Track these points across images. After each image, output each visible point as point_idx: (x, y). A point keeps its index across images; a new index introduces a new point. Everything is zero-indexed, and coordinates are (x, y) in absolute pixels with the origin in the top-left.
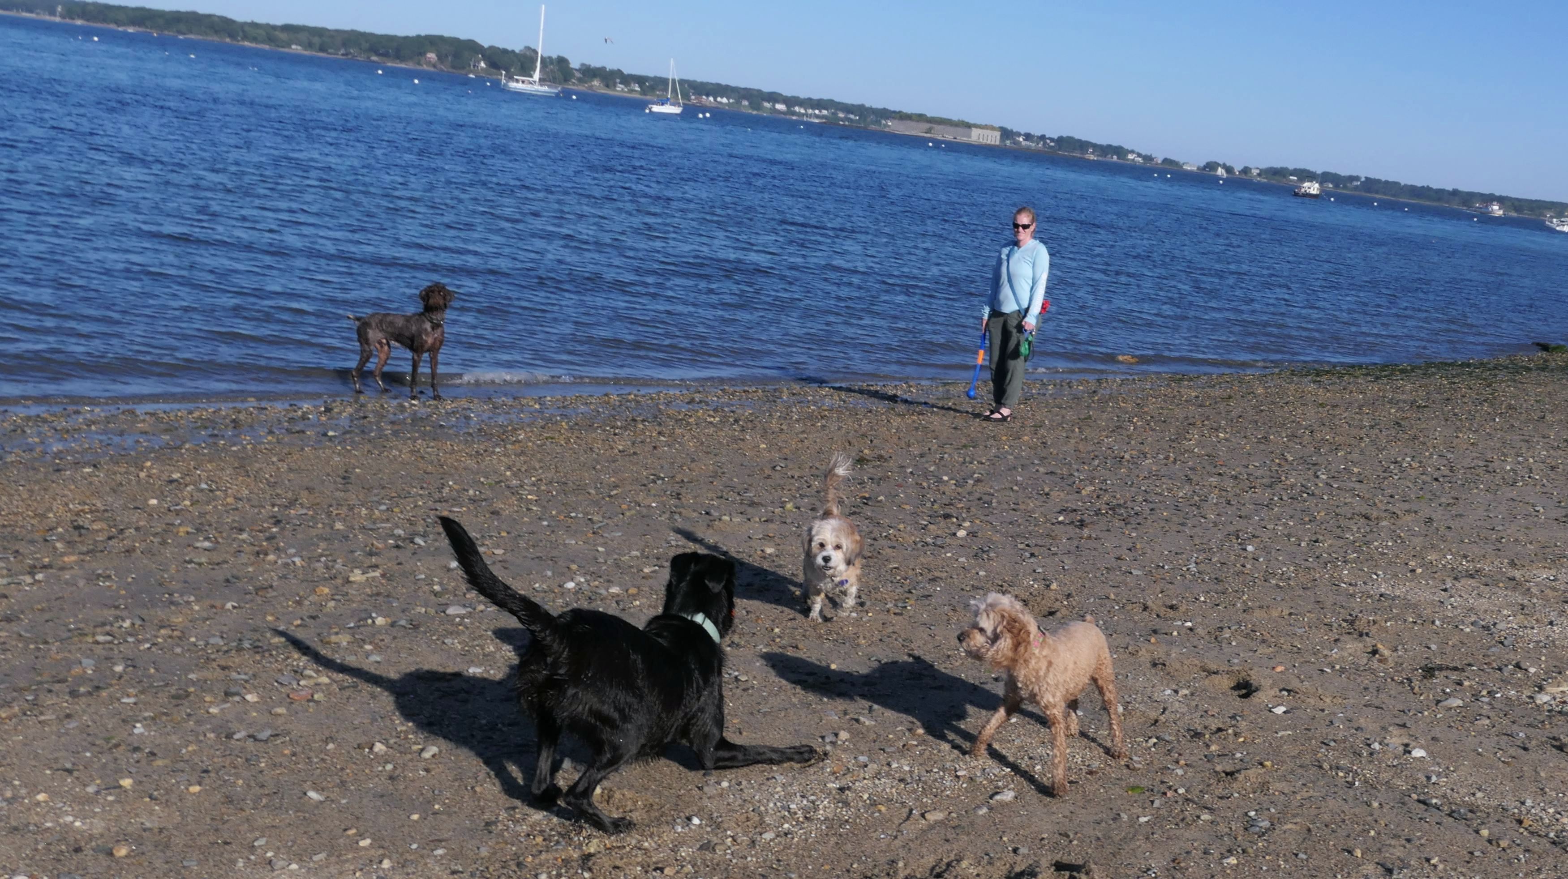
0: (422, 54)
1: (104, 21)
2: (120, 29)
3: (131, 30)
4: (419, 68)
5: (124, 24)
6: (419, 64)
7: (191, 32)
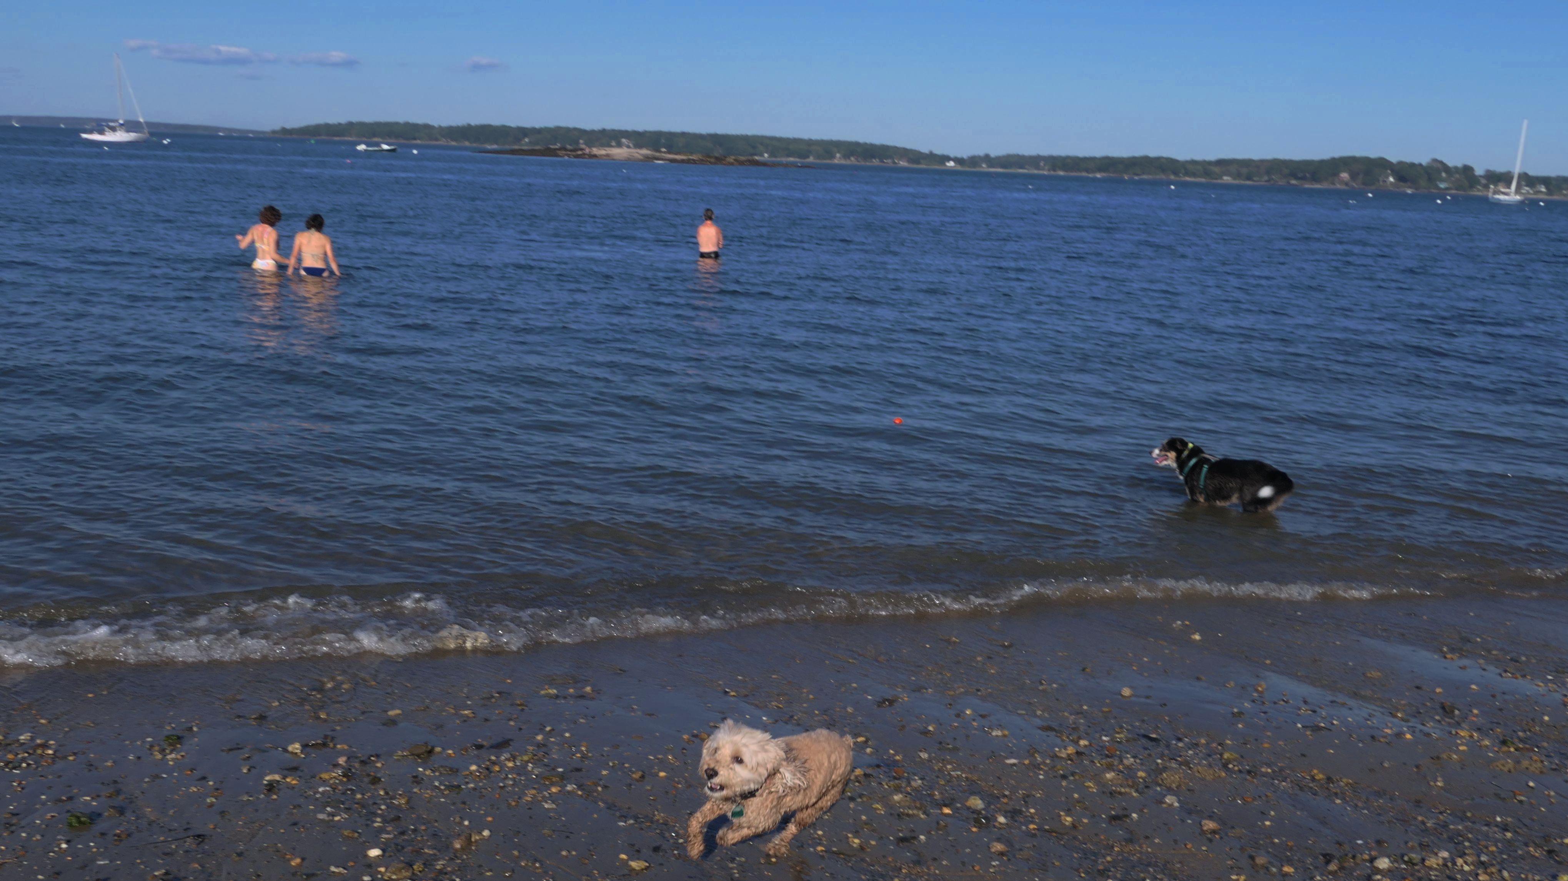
0: (1336, 174)
1: (1079, 170)
2: (1091, 175)
3: (1098, 176)
4: (1332, 187)
5: (1093, 172)
6: (1333, 184)
7: (1143, 173)
